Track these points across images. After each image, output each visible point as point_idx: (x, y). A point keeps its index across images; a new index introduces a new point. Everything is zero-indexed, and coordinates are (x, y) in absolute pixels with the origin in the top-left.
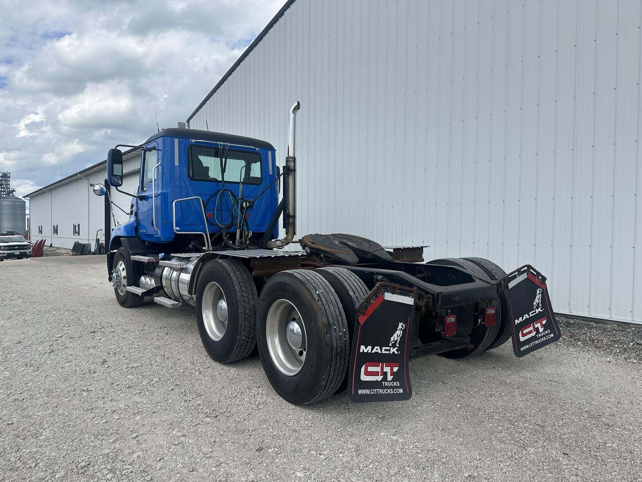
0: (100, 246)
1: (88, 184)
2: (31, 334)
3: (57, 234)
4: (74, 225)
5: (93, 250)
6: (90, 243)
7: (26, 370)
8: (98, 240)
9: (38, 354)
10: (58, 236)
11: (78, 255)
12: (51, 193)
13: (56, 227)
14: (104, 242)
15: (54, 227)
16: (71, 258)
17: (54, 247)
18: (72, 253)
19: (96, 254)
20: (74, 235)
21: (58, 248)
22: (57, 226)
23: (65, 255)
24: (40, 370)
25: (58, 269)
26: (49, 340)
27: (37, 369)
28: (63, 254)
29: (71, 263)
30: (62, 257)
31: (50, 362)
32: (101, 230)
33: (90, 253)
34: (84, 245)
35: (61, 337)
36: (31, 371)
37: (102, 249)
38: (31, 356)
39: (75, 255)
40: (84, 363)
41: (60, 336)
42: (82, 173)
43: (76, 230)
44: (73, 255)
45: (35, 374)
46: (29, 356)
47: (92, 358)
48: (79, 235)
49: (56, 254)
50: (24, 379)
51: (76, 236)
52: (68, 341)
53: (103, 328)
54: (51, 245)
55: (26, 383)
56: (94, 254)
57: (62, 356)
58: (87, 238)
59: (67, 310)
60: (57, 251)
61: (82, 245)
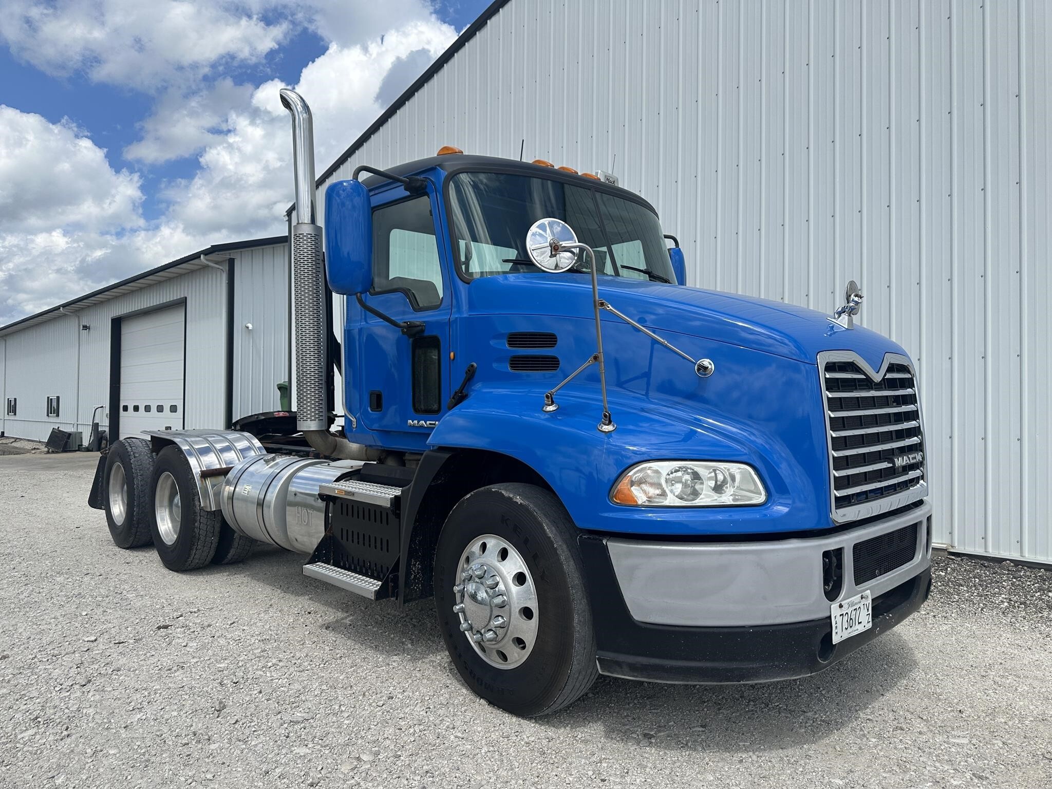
0: (100, 435)
1: (79, 326)
2: (25, 635)
3: (15, 414)
4: (48, 398)
5: (86, 443)
6: (79, 430)
7: (38, 737)
8: (96, 426)
9: (57, 689)
10: (17, 418)
11: (57, 452)
12: (6, 341)
13: (13, 403)
14: (107, 429)
15: (9, 402)
16: (46, 459)
17: (8, 438)
18: (46, 449)
19: (92, 451)
20: (48, 415)
21: (16, 440)
22: (15, 399)
23: (33, 452)
24: (73, 737)
25: (34, 482)
26: (70, 649)
27: (65, 733)
28: (28, 451)
29: (49, 467)
30: (28, 456)
31: (91, 711)
32: (102, 407)
33: (80, 448)
34: (70, 435)
35: (96, 640)
36: (51, 738)
37: (104, 442)
38: (41, 694)
39: (53, 452)
40: (175, 713)
41: (93, 638)
42: (67, 306)
43: (53, 408)
44: (48, 452)
45: (65, 746)
46: (35, 694)
47: (187, 697)
48: (58, 415)
49: (13, 450)
50: (41, 763)
51: (53, 418)
52: (114, 652)
53: (181, 616)
54: (3, 433)
55: (50, 775)
56: (88, 450)
57: (116, 693)
58: (74, 421)
59: (86, 572)
60: (14, 444)
61: (67, 435)
